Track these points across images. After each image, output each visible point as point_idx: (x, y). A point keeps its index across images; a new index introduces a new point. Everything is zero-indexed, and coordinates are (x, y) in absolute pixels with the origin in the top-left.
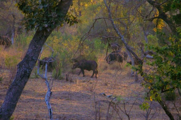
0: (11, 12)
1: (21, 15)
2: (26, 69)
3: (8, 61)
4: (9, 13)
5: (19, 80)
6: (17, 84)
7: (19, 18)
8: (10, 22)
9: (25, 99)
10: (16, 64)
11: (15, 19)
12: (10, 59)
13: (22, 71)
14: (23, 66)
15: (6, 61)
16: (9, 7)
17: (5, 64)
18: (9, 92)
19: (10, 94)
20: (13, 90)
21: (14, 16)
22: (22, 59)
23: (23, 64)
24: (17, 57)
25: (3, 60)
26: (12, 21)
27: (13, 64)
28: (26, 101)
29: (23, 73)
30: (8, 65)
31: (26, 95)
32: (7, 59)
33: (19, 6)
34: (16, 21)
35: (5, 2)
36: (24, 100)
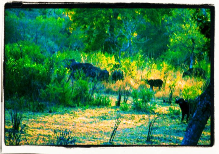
0: (189, 36)
1: (201, 39)
2: (208, 101)
3: (186, 92)
4: (188, 37)
5: (200, 115)
6: (198, 119)
7: (199, 43)
8: (188, 47)
9: (206, 135)
10: (195, 96)
11: (194, 43)
12: (188, 90)
13: (204, 104)
14: (205, 98)
15: (184, 91)
16: (188, 31)
17: (183, 95)
18: (189, 128)
19: (191, 130)
20: (194, 126)
21: (193, 40)
22: (202, 90)
23: (205, 96)
24: (197, 87)
25: (181, 91)
26: (191, 46)
27: (192, 95)
28: (207, 138)
29: (205, 106)
30: (186, 97)
31: (207, 131)
32: (185, 90)
33: (200, 30)
34: (196, 46)
35: (183, 25)
36: (205, 137)
